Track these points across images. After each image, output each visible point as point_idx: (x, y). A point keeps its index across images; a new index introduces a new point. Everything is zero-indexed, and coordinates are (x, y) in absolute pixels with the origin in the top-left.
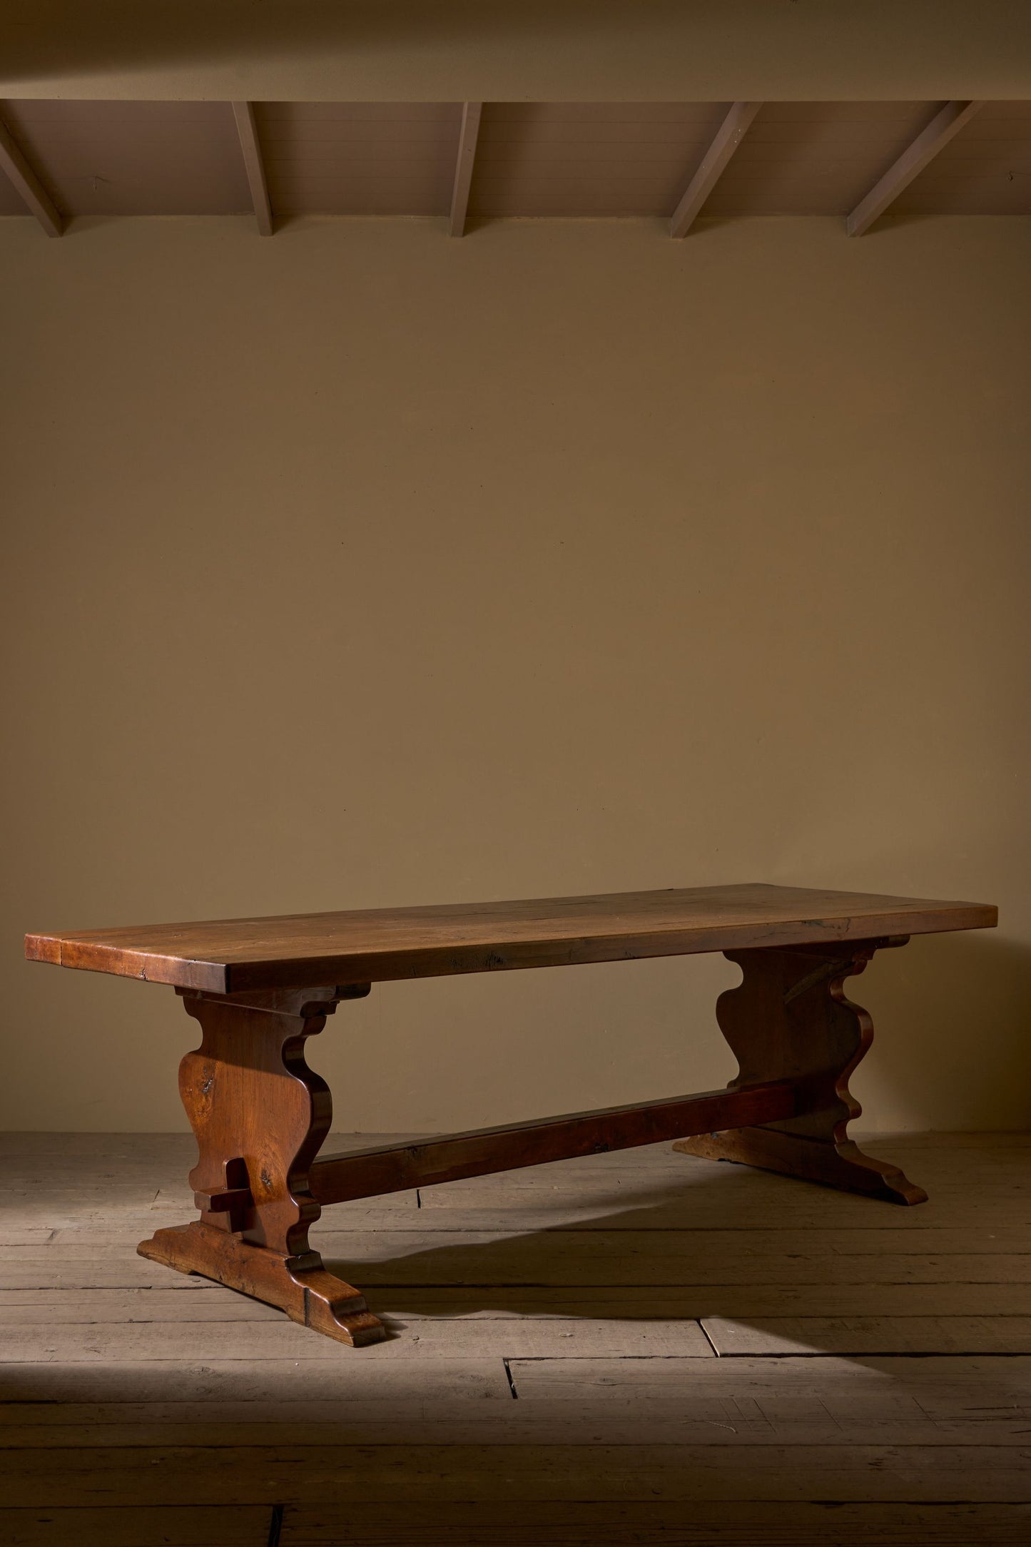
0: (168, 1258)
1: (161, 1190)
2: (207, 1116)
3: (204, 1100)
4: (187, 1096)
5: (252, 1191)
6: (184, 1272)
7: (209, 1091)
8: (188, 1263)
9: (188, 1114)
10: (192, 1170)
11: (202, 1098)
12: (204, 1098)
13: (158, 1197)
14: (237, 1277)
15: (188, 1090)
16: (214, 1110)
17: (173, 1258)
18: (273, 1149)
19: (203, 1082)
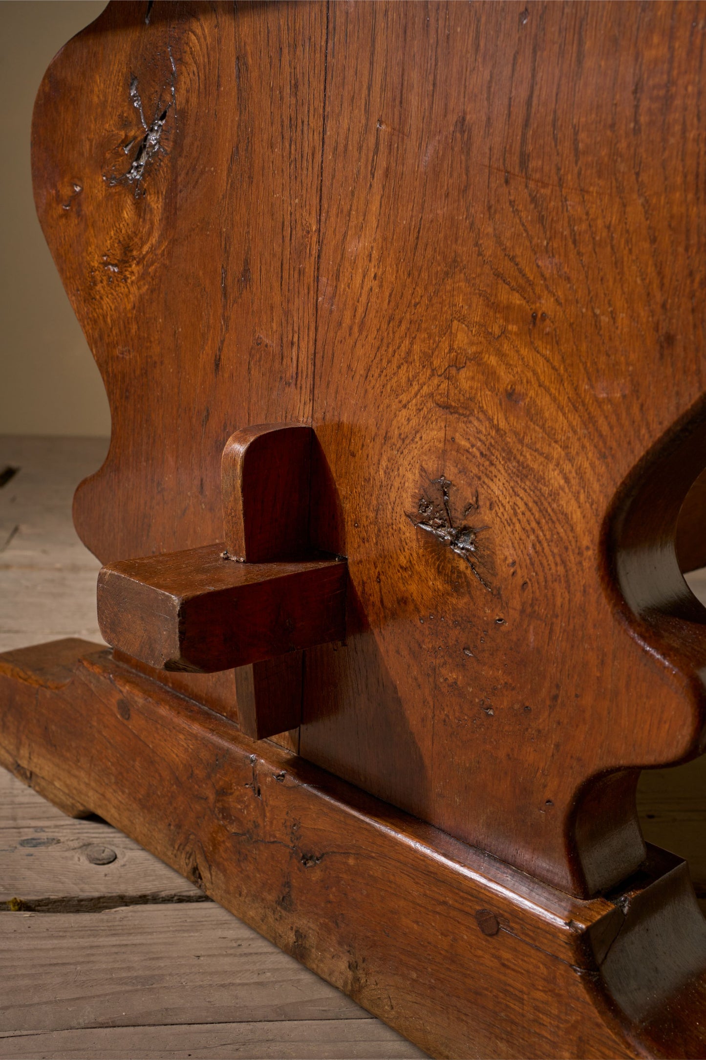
0: (11, 747)
1: (24, 528)
2: (142, 277)
3: (128, 213)
4: (66, 215)
5: (352, 569)
6: (62, 806)
7: (149, 170)
8: (74, 782)
9: (67, 281)
10: (84, 482)
11: (119, 208)
12: (129, 202)
13: (15, 542)
14: (270, 897)
15: (66, 192)
16: (174, 242)
17: (25, 752)
18: (506, 378)
19: (125, 143)
